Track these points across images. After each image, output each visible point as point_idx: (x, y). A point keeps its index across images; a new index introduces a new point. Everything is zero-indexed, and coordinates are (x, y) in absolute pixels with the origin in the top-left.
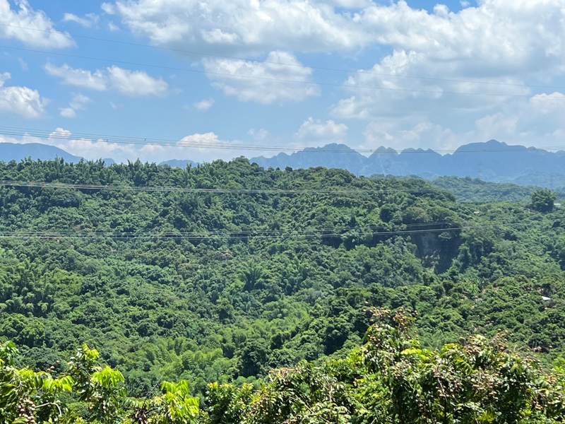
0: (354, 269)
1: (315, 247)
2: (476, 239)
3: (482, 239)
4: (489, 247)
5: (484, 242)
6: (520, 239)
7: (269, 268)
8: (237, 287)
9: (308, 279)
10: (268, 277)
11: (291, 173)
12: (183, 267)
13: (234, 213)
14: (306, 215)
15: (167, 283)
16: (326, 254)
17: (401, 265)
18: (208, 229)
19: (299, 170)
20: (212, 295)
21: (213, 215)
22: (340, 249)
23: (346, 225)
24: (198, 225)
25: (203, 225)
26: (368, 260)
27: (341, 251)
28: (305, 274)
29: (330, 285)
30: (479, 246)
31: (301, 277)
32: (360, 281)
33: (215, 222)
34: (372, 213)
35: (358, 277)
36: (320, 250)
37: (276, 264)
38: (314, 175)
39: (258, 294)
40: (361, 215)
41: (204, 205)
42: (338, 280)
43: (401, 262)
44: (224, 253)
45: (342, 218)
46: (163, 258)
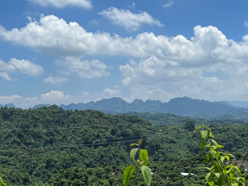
0: (96, 158)
1: (80, 147)
2: (152, 143)
3: (155, 143)
4: (158, 147)
5: (156, 144)
6: (177, 143)
7: (58, 157)
8: (42, 166)
9: (75, 163)
10: (57, 162)
11: (77, 112)
12: (20, 157)
13: (48, 131)
14: (78, 132)
15: (11, 165)
16: (85, 151)
17: (118, 155)
18: (34, 138)
19: (81, 111)
20: (30, 170)
21: (37, 132)
22: (91, 148)
23: (95, 137)
24: (30, 137)
25: (31, 137)
26: (102, 153)
27: (92, 149)
28: (74, 160)
29: (84, 165)
30: (154, 146)
31: (71, 162)
32: (98, 163)
33: (38, 135)
34: (107, 131)
35: (97, 161)
36: (82, 148)
37: (62, 155)
38: (87, 113)
39: (51, 170)
40: (102, 132)
41: (33, 127)
42: (88, 163)
43: (118, 154)
44: (41, 150)
45: (94, 133)
46: (11, 153)
